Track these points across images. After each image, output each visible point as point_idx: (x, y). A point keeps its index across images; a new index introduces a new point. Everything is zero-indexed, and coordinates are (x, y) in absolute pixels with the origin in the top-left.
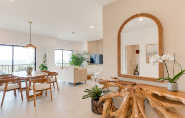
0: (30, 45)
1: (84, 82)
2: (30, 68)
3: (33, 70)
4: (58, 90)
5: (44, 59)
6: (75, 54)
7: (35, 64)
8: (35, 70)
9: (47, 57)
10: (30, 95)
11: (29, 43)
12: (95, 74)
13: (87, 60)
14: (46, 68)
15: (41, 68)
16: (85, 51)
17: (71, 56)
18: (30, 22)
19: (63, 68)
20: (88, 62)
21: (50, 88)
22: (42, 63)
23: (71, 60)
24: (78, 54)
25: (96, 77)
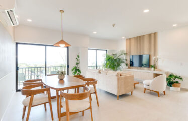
0: (62, 42)
1: (130, 93)
2: (62, 73)
3: (66, 76)
4: (98, 106)
5: (76, 61)
6: (110, 54)
7: (68, 66)
8: (68, 74)
9: (80, 59)
10: (62, 112)
11: (61, 40)
12: (144, 82)
13: (125, 61)
14: (80, 71)
15: (74, 71)
16: (123, 51)
17: (105, 58)
18: (62, 11)
19: (100, 73)
20: (127, 64)
21: (90, 108)
22: (75, 65)
23: (105, 62)
24: (113, 55)
25: (145, 86)
